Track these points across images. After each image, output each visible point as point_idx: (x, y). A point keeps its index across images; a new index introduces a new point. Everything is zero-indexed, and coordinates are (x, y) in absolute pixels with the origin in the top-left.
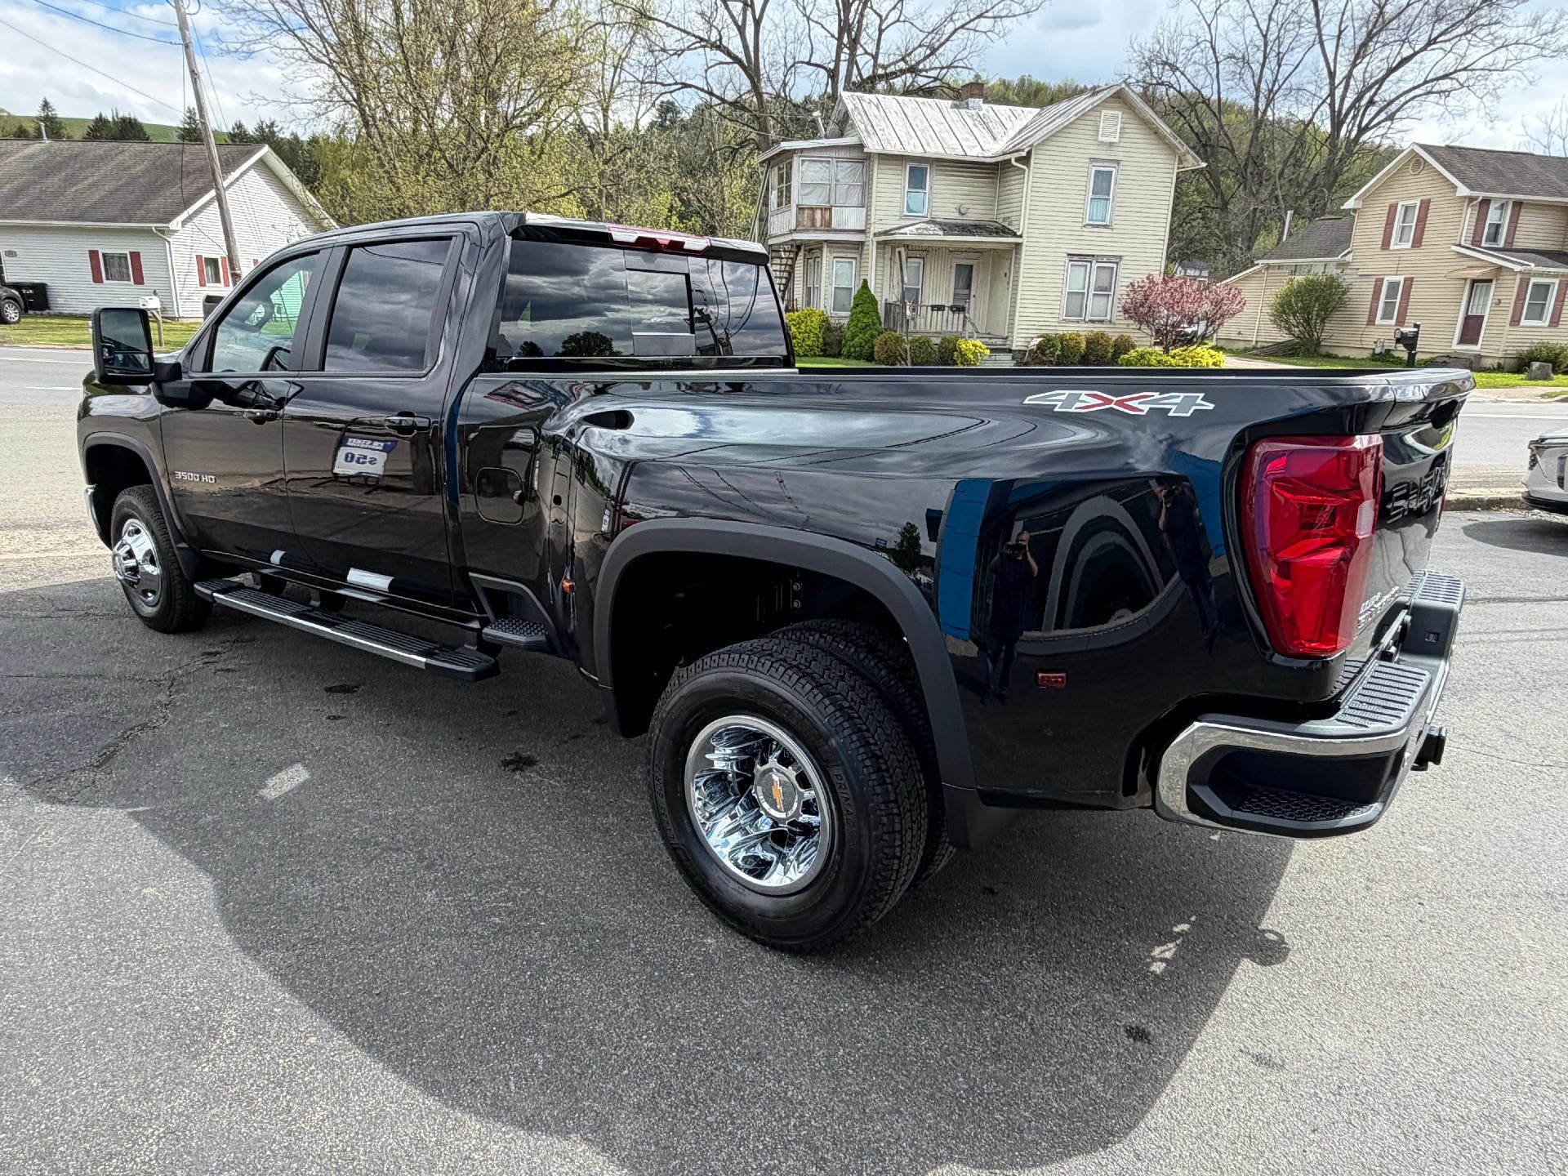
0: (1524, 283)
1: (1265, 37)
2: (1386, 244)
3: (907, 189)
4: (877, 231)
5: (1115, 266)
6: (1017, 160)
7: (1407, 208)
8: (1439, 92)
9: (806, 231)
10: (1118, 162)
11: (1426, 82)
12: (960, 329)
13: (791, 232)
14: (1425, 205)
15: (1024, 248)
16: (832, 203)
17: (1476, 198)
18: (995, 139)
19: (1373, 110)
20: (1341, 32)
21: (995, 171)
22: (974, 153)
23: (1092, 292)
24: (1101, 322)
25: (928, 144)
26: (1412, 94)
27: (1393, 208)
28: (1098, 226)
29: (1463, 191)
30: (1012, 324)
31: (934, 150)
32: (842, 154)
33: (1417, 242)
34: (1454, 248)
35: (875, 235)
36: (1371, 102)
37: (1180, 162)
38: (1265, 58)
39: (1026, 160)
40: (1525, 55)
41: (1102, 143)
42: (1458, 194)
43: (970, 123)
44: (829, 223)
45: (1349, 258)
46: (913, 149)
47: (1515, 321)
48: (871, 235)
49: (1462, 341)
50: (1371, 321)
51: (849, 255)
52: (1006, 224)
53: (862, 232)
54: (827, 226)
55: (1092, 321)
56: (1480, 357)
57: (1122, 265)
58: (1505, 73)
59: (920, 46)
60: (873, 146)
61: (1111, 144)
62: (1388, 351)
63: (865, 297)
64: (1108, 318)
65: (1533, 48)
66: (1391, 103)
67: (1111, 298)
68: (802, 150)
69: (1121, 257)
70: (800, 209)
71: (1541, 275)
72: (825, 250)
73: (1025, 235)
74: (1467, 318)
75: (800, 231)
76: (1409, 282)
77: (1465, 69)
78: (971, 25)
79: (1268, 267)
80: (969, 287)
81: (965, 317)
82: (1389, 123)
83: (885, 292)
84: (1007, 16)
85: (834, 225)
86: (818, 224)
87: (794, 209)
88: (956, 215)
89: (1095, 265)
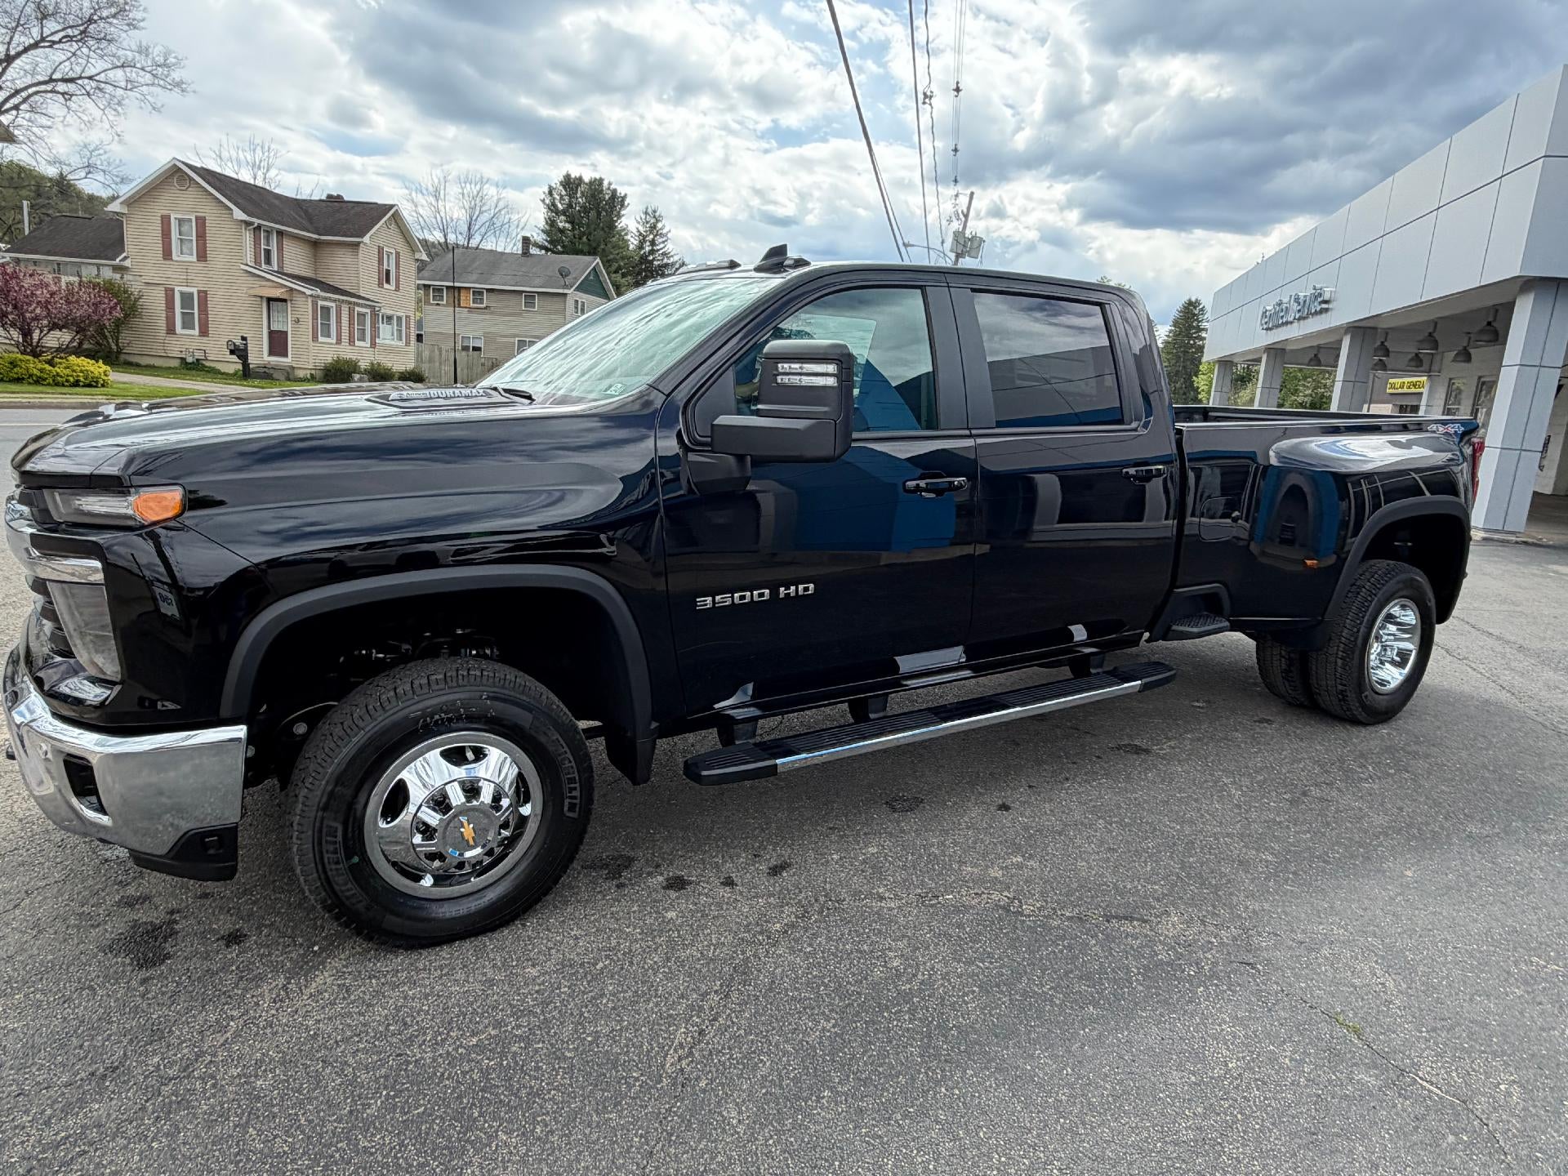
0: (315, 304)
2: (167, 254)
7: (181, 221)
8: (63, 94)
11: (51, 80)
14: (201, 222)
17: (251, 224)
26: (31, 91)
27: (166, 220)
29: (239, 214)
33: (202, 256)
34: (243, 267)
40: (142, 81)
42: (235, 217)
45: (127, 263)
47: (315, 338)
49: (271, 353)
50: (171, 330)
56: (293, 368)
58: (128, 93)
62: (197, 360)
65: (148, 75)
66: (17, 92)
71: (325, 299)
74: (271, 333)
76: (203, 296)
77: (90, 78)
79: (18, 261)
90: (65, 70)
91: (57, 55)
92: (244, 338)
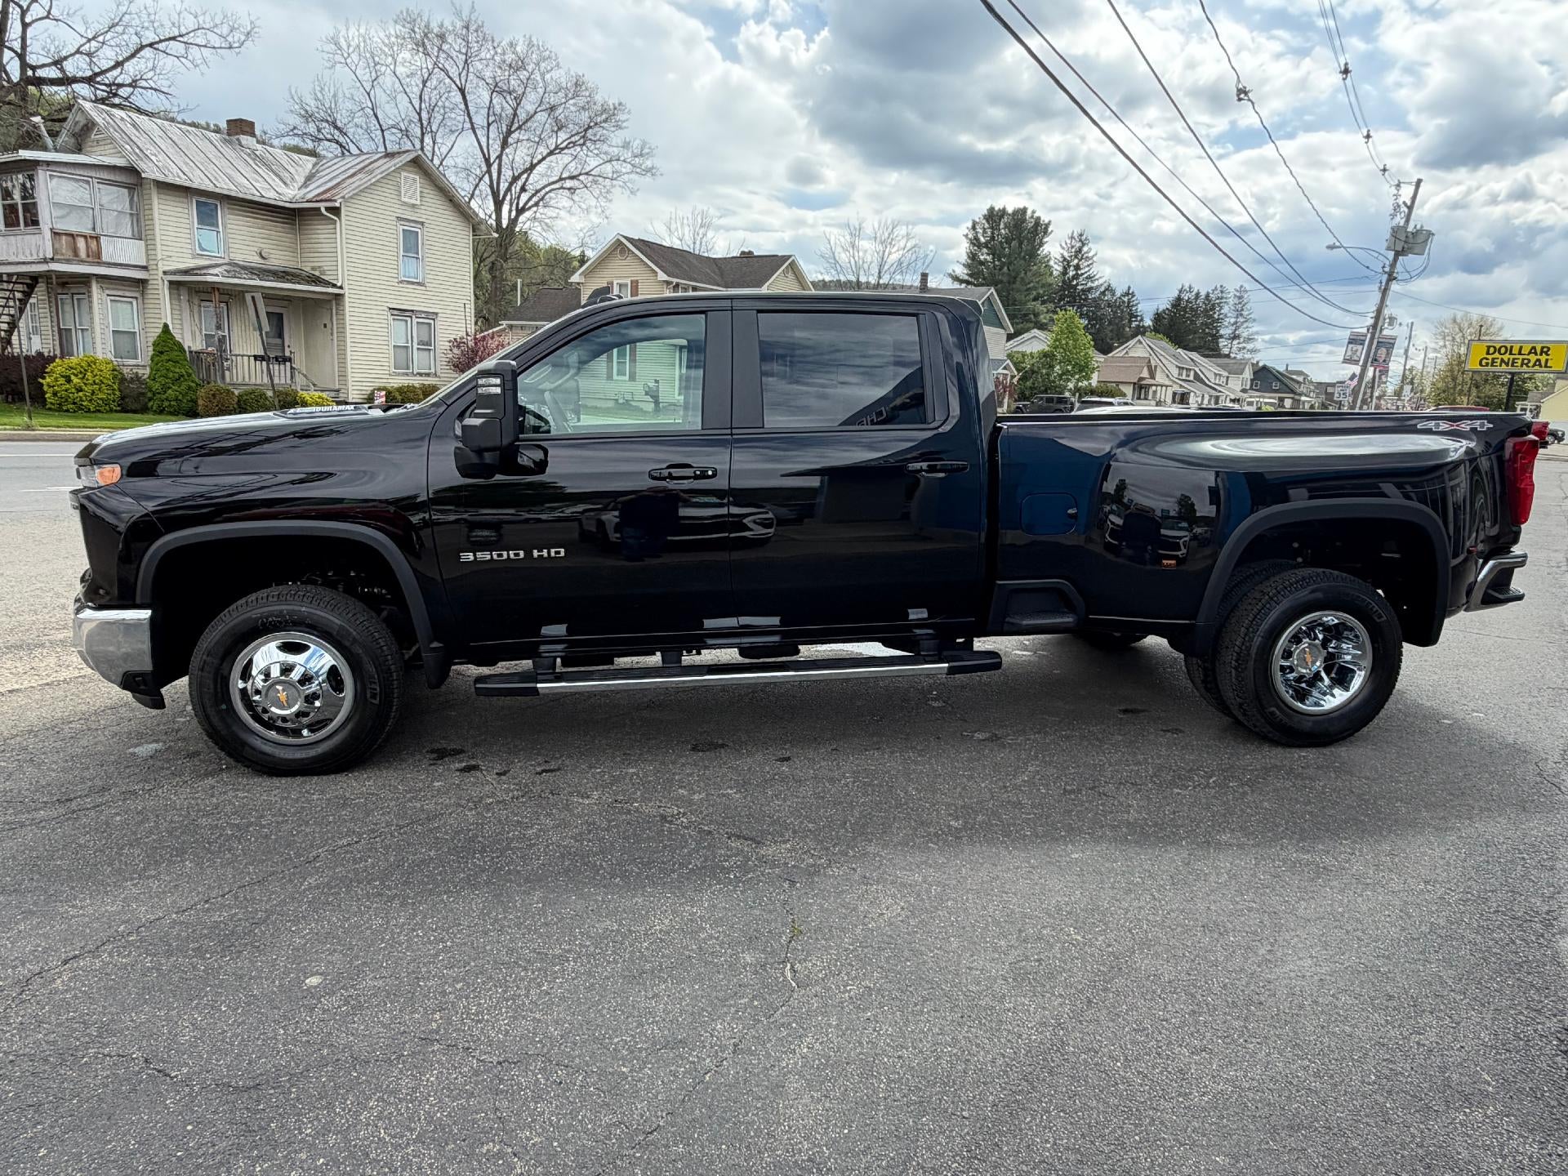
1: (419, 114)
3: (196, 225)
4: (167, 268)
5: (432, 322)
6: (327, 209)
7: (621, 286)
8: (569, 189)
9: (68, 261)
10: (422, 223)
11: (561, 179)
12: (289, 382)
13: (45, 261)
14: (635, 285)
15: (347, 299)
16: (98, 231)
17: (672, 283)
18: (285, 183)
19: (524, 197)
20: (489, 125)
21: (294, 217)
22: (270, 196)
23: (416, 346)
24: (428, 375)
25: (217, 180)
26: (547, 189)
27: (610, 285)
28: (413, 283)
29: (662, 276)
30: (343, 376)
31: (224, 186)
32: (105, 175)
35: (165, 273)
36: (523, 189)
37: (474, 231)
38: (423, 134)
39: (336, 211)
40: (624, 170)
41: (405, 204)
42: (659, 279)
43: (251, 162)
44: (98, 255)
46: (199, 181)
48: (161, 274)
49: (680, 393)
50: (610, 376)
51: (127, 294)
52: (317, 273)
53: (145, 268)
54: (96, 257)
55: (421, 375)
57: (438, 323)
58: (614, 182)
59: (78, 52)
60: (150, 172)
61: (414, 206)
62: (627, 400)
63: (166, 343)
64: (433, 371)
65: (629, 166)
66: (537, 192)
67: (432, 353)
68: (48, 163)
69: (436, 314)
70: (56, 234)
72: (95, 287)
73: (346, 286)
74: (682, 375)
75: (58, 261)
77: (587, 174)
78: (161, 46)
79: (511, 327)
80: (280, 335)
81: (292, 368)
82: (535, 209)
83: (191, 339)
84: (205, 46)
85: (105, 258)
86: (83, 254)
87: (48, 235)
88: (257, 259)
89: (415, 320)
90: (573, 168)
91: (563, 159)
92: (657, 382)
